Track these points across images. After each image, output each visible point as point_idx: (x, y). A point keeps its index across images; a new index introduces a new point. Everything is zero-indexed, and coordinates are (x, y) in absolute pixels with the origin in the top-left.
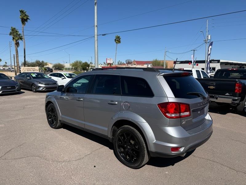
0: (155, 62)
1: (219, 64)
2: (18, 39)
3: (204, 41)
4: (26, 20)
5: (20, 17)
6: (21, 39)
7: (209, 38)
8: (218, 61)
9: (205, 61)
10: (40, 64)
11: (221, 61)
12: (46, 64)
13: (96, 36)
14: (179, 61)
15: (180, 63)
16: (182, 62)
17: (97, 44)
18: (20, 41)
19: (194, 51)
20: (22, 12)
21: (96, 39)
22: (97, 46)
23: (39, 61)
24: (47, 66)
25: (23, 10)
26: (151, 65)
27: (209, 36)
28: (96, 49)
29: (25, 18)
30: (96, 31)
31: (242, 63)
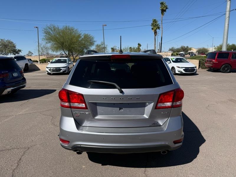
2: (156, 29)
4: (165, 11)
5: (161, 9)
6: (159, 28)
10: (185, 50)
12: (190, 49)
13: (228, 13)
17: (229, 22)
18: (158, 30)
20: (162, 3)
21: (227, 15)
22: (228, 25)
23: (184, 47)
24: (192, 51)
25: (163, 2)
28: (226, 28)
29: (165, 9)
30: (228, 7)
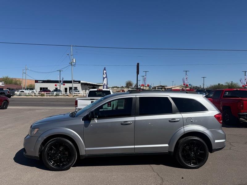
0: (6, 79)
1: (80, 84)
3: (70, 63)
7: (74, 61)
8: (79, 82)
9: (72, 81)
11: (81, 82)
14: (41, 81)
15: (42, 82)
16: (44, 82)
19: (60, 71)
26: (3, 83)
27: (74, 60)
31: (91, 83)
